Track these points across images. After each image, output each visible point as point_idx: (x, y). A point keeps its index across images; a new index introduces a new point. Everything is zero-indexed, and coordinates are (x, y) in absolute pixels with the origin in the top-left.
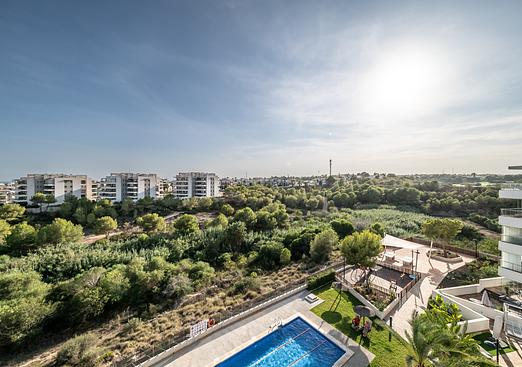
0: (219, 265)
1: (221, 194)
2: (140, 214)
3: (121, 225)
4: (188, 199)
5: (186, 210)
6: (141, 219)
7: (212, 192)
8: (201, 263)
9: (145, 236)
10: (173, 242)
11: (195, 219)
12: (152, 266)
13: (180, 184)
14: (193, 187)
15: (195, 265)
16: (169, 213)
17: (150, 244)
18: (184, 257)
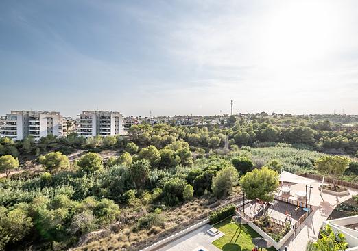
0: (123, 202)
1: (125, 133)
2: (42, 153)
3: (22, 164)
4: (92, 137)
5: (90, 148)
6: (43, 157)
7: (117, 131)
8: (105, 201)
9: (47, 174)
10: (77, 180)
11: (99, 158)
12: (56, 204)
13: (84, 122)
14: (97, 126)
15: (99, 203)
16: (73, 152)
17: (53, 183)
18: (88, 195)
